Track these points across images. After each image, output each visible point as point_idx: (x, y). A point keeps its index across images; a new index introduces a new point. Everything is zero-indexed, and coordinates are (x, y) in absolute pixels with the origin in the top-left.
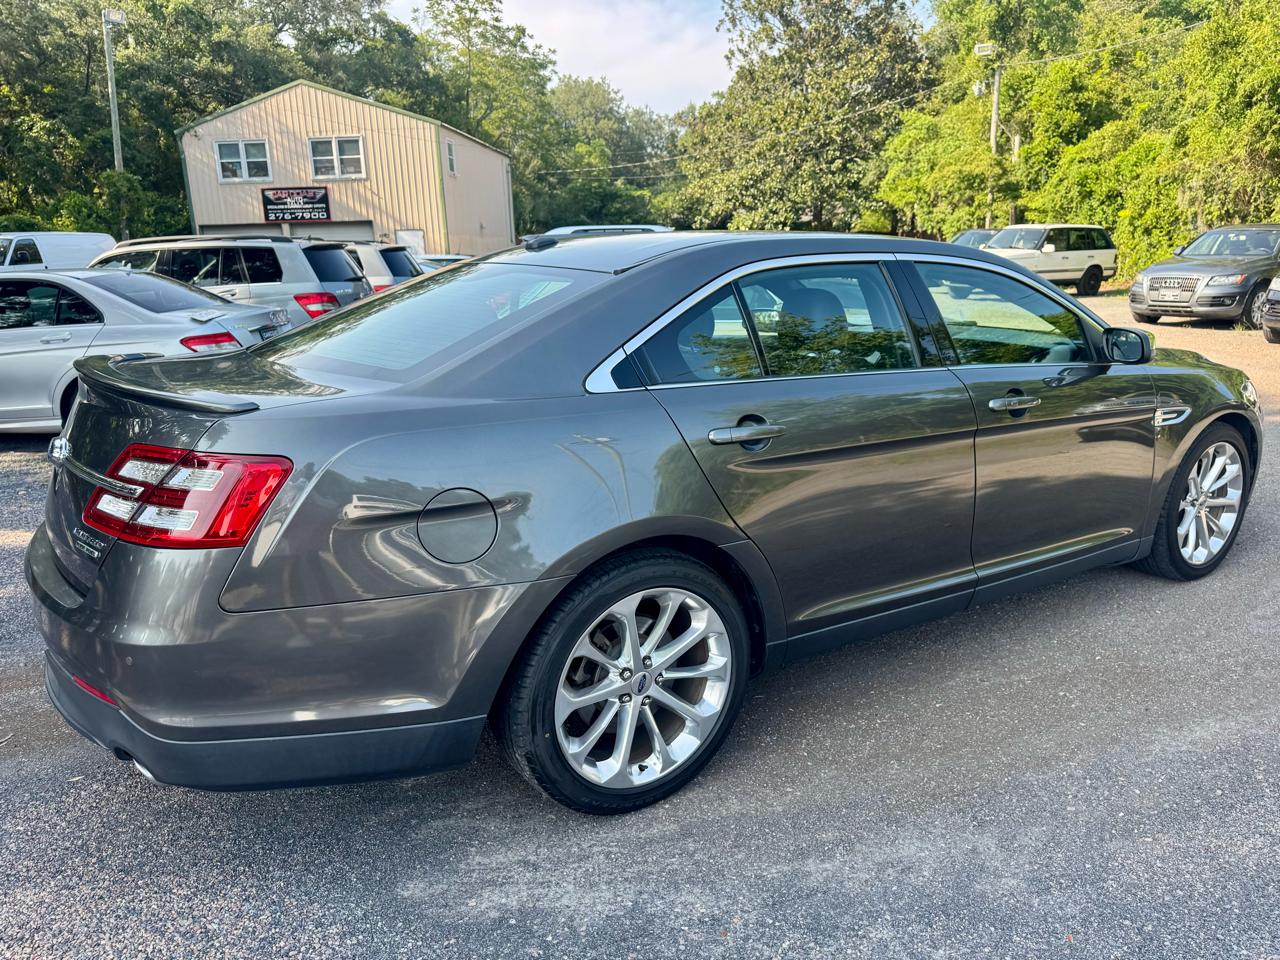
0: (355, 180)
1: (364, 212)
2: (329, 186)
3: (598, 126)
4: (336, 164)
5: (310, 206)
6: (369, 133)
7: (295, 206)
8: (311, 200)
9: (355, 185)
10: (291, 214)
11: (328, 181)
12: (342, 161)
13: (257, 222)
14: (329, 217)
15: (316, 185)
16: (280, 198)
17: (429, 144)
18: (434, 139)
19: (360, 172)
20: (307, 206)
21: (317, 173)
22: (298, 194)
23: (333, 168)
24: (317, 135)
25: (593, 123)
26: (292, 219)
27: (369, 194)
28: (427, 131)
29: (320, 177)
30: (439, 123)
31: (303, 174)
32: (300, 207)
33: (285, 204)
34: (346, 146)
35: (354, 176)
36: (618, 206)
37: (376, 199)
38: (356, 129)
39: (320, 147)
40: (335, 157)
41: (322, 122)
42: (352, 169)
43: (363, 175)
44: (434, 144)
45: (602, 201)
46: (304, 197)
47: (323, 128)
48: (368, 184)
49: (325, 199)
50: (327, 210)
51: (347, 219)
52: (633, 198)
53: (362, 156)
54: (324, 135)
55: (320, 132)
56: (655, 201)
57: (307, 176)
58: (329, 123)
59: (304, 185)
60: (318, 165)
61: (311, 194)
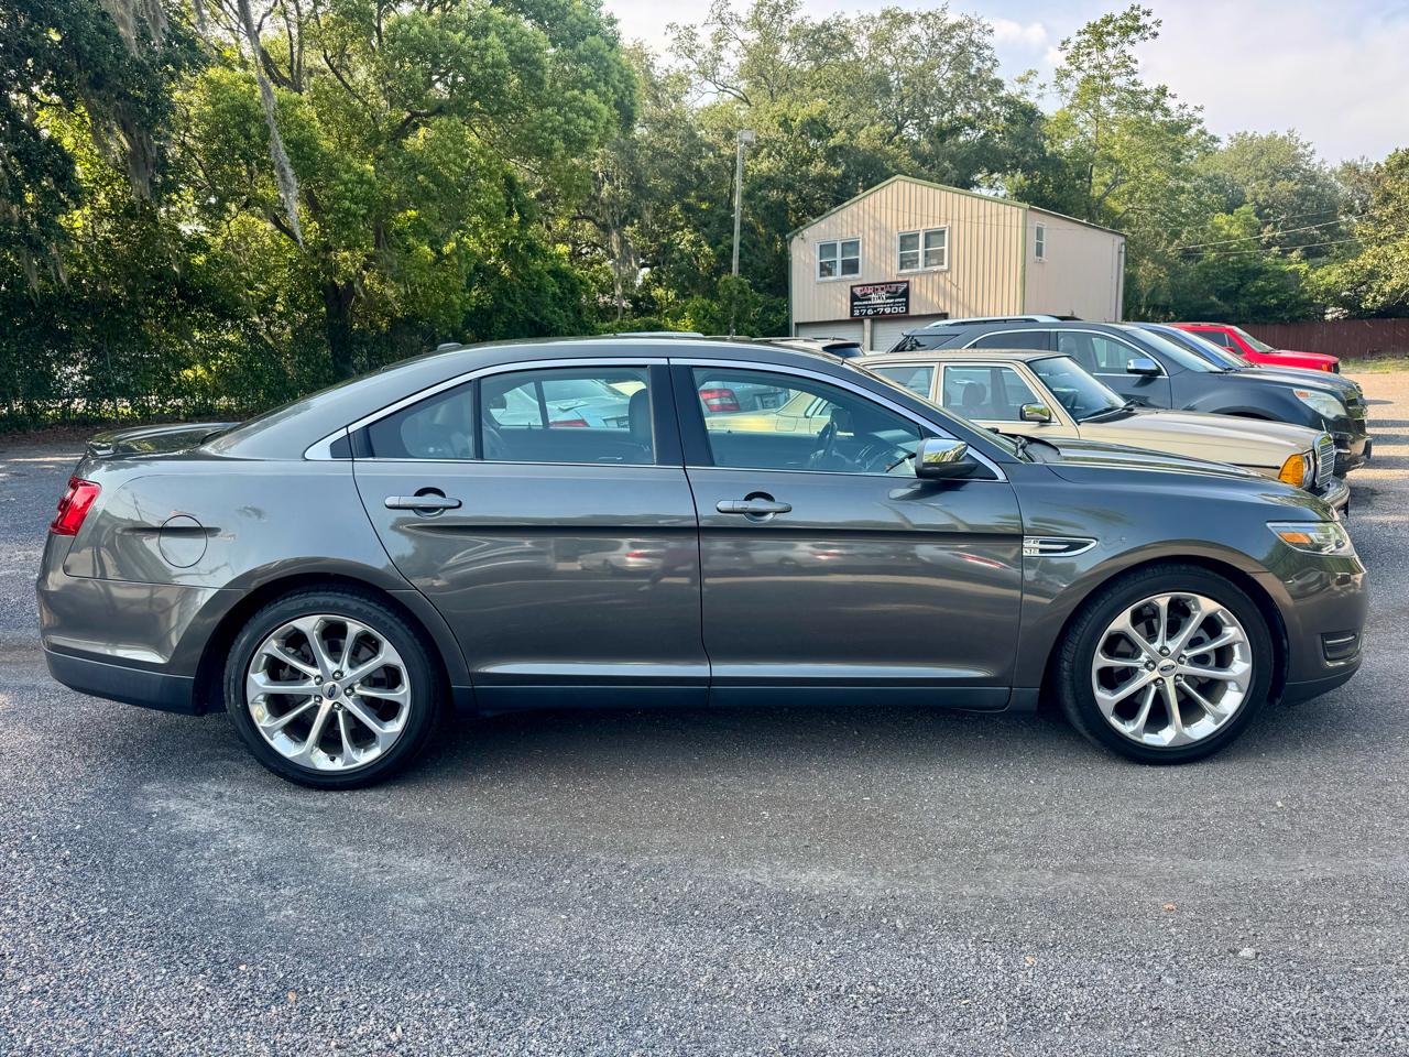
0: (935, 272)
1: (941, 304)
2: (912, 280)
3: (1274, 189)
4: (921, 257)
5: (892, 301)
6: (956, 223)
7: (878, 301)
8: (893, 295)
9: (936, 277)
10: (873, 309)
11: (911, 275)
12: (926, 254)
13: (843, 318)
14: (907, 311)
15: (900, 279)
16: (865, 294)
17: (1014, 229)
18: (1020, 224)
19: (942, 264)
20: (888, 301)
21: (901, 268)
22: (882, 289)
23: (917, 261)
24: (907, 229)
25: (1267, 186)
26: (874, 314)
27: (948, 285)
28: (1015, 216)
29: (905, 271)
30: (1026, 205)
31: (889, 269)
32: (881, 301)
33: (870, 299)
34: (932, 237)
35: (935, 268)
36: (1261, 283)
37: (954, 290)
38: (943, 221)
39: (907, 241)
40: (921, 250)
41: (913, 216)
42: (934, 261)
43: (945, 267)
44: (1020, 229)
45: (1241, 279)
46: (887, 292)
47: (913, 223)
48: (948, 275)
49: (906, 294)
50: (907, 304)
51: (924, 313)
52: (1283, 274)
53: (946, 248)
54: (912, 229)
55: (910, 225)
56: (1313, 277)
57: (891, 271)
58: (918, 217)
59: (888, 280)
60: (904, 259)
61: (893, 289)
